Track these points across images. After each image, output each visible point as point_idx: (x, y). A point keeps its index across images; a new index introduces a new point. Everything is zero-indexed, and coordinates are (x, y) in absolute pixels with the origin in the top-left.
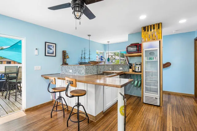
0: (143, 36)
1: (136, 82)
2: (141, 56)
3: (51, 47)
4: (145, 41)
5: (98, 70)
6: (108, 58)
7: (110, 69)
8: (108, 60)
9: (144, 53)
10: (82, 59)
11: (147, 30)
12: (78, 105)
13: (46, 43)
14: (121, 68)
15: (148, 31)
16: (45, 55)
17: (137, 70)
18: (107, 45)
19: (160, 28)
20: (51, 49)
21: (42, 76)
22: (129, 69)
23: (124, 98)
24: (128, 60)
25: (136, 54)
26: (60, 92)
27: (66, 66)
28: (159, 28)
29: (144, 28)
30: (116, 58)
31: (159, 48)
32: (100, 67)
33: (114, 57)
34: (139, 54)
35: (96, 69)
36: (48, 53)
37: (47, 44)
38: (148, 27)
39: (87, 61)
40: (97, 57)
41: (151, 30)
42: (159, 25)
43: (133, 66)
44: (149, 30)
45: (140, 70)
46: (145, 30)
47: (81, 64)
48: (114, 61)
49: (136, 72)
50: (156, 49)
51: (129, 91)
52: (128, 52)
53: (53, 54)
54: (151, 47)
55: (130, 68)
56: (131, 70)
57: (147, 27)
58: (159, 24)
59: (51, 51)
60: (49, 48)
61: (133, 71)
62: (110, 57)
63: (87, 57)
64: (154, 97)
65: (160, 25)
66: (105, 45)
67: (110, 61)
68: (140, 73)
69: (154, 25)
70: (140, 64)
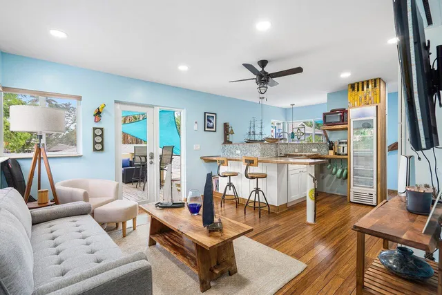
0: (350, 99)
1: (339, 171)
2: (346, 129)
3: (211, 119)
4: (354, 106)
5: (277, 152)
6: (293, 133)
7: (296, 151)
8: (293, 135)
9: (351, 125)
10: (250, 134)
11: (356, 89)
12: (257, 190)
13: (205, 113)
14: (315, 150)
15: (358, 90)
16: (205, 130)
17: (341, 152)
18: (290, 109)
19: (378, 87)
20: (211, 122)
21: (201, 158)
22: (328, 151)
23: (314, 180)
24: (326, 136)
25: (340, 127)
26: (230, 176)
27: (231, 145)
28: (375, 86)
29: (352, 86)
30: (306, 132)
31: (375, 118)
32: (280, 147)
33: (302, 130)
34: (344, 126)
35: (274, 150)
36: (208, 127)
37: (207, 115)
38: (358, 83)
39: (258, 138)
40: (272, 131)
41: (363, 90)
42: (376, 82)
43: (336, 145)
44: (360, 89)
45: (345, 152)
46: (354, 90)
47: (249, 142)
48: (302, 138)
49: (339, 155)
50: (371, 118)
51: (329, 188)
52: (326, 122)
53: (213, 128)
54: (363, 115)
55: (331, 148)
56: (331, 153)
57: (356, 85)
58: (375, 80)
59: (211, 124)
60: (209, 120)
61: (336, 154)
62: (295, 131)
63: (258, 131)
64: (368, 193)
65: (378, 82)
66: (286, 110)
67: (296, 138)
68: (345, 157)
69: (368, 81)
70: (346, 143)
